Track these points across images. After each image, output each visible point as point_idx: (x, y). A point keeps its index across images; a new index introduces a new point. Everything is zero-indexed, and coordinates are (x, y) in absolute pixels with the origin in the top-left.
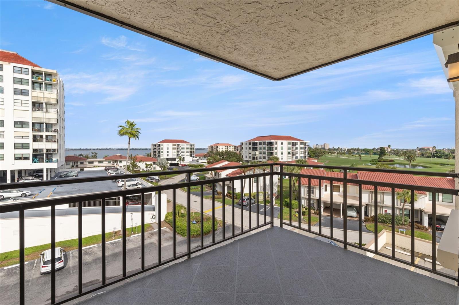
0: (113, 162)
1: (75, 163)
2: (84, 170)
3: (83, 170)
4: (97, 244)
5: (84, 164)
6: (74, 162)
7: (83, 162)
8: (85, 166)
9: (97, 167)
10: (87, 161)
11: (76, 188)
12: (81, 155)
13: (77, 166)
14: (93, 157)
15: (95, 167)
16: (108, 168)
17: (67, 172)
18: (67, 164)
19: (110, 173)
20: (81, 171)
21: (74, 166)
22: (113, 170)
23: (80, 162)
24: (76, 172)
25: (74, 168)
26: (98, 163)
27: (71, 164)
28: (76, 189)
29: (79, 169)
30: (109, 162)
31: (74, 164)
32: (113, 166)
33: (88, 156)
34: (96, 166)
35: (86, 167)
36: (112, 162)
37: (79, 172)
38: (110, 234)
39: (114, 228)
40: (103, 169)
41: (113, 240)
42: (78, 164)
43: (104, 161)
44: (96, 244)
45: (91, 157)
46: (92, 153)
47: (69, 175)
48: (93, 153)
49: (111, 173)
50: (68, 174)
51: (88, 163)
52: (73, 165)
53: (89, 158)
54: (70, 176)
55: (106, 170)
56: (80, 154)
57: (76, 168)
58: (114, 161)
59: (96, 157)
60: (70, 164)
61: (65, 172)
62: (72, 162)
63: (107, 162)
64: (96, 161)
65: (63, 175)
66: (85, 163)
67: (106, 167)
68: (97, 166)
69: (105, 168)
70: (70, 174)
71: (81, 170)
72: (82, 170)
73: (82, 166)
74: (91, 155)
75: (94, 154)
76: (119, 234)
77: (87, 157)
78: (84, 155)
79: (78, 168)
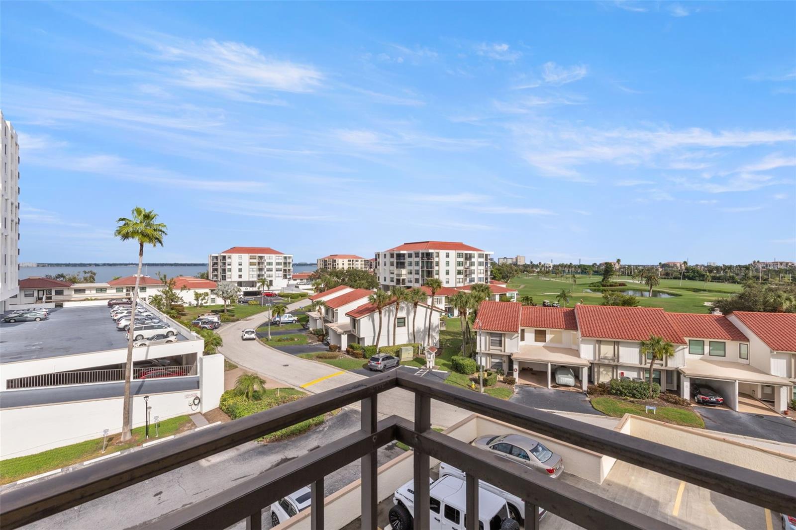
0: (127, 291)
1: (45, 291)
2: (64, 306)
3: (61, 306)
4: (62, 467)
5: (64, 294)
6: (43, 291)
7: (63, 290)
8: (67, 298)
9: (92, 300)
10: (72, 288)
11: (34, 346)
12: (62, 276)
13: (50, 298)
14: (86, 280)
15: (88, 300)
16: (114, 301)
17: (23, 310)
18: (25, 294)
19: (115, 312)
20: (57, 308)
21: (41, 299)
22: (124, 305)
23: (56, 291)
24: (44, 310)
25: (42, 302)
26: (95, 291)
27: (36, 294)
28: (34, 348)
29: (52, 305)
30: (119, 290)
31: (43, 295)
32: (126, 298)
33: (75, 278)
34: (89, 298)
35: (68, 301)
36: (125, 291)
37: (50, 311)
38: (98, 443)
39: (106, 431)
40: (106, 303)
41: (103, 455)
42: (51, 294)
43: (109, 287)
44: (60, 468)
45: (83, 279)
46: (85, 272)
47: (27, 317)
48: (88, 273)
49: (118, 312)
50: (25, 315)
51: (73, 292)
52: (41, 296)
53: (76, 283)
54: (27, 319)
55: (111, 305)
56: (59, 275)
57: (46, 302)
58: (130, 287)
59: (94, 279)
60: (33, 294)
61: (18, 312)
62: (38, 291)
63: (115, 291)
64: (90, 289)
65: (11, 318)
66: (66, 292)
67: (112, 300)
68: (93, 298)
69: (109, 302)
70: (28, 315)
71: (57, 306)
72: (59, 305)
73: (59, 298)
74: (82, 276)
75: (88, 275)
76: (117, 441)
77: (73, 281)
78: (67, 277)
79: (51, 302)
